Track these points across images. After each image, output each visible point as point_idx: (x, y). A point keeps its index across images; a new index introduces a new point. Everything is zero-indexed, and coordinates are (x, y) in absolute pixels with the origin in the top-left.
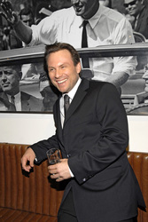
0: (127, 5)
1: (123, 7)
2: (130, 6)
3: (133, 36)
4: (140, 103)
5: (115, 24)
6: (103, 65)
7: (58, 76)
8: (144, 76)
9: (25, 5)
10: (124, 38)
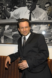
0: (46, 7)
1: (44, 8)
4: (49, 41)
5: (41, 13)
8: (51, 32)
9: (9, 4)
10: (45, 18)
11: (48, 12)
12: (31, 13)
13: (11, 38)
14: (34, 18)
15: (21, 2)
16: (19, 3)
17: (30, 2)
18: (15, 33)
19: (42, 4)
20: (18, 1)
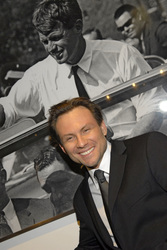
0: (122, 29)
1: (118, 32)
2: (126, 29)
3: (146, 62)
6: (120, 115)
7: (82, 145)
10: (135, 68)
11: (137, 41)
12: (75, 71)
13: (43, 195)
14: (97, 84)
15: (24, 48)
16: (19, 54)
17: (57, 33)
18: (50, 169)
19: (101, 23)
20: (13, 51)
